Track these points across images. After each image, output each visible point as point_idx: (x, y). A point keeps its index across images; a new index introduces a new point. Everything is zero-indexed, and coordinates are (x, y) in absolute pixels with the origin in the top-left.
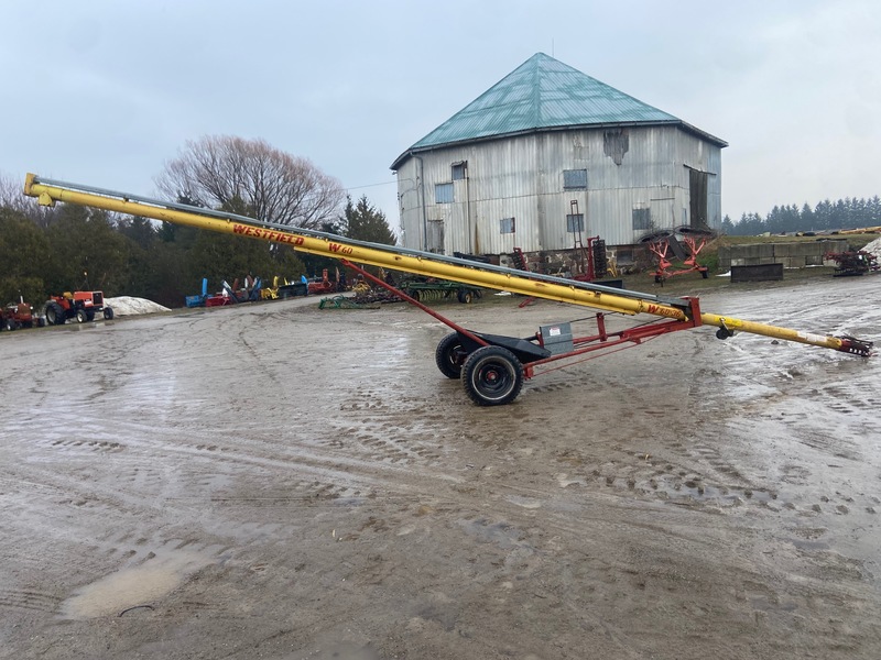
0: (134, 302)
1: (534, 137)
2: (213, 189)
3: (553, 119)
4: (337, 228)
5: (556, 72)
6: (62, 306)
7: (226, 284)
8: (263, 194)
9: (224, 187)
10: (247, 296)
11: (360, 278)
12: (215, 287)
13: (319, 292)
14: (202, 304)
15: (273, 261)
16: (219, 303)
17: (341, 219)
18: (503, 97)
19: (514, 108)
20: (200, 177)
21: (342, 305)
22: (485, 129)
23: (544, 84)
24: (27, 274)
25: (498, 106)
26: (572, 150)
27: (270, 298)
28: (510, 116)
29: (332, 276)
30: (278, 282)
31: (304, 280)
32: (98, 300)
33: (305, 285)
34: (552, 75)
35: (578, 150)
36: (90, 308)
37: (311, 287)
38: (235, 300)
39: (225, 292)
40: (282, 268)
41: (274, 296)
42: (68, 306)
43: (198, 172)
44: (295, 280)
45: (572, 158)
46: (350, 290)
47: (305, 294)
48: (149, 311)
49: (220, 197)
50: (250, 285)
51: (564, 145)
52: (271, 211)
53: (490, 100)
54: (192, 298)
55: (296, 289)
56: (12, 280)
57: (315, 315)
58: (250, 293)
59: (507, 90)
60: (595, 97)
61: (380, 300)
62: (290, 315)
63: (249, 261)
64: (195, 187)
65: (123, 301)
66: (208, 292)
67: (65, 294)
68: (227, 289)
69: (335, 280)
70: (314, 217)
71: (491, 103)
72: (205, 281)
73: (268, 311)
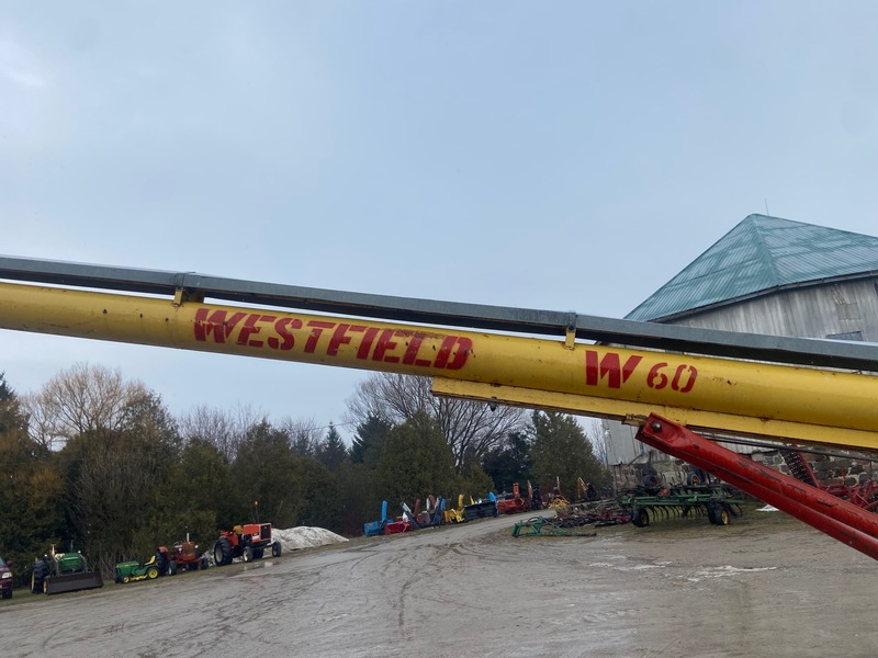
0: (310, 533)
1: (777, 298)
2: (398, 407)
3: (798, 274)
4: (525, 437)
5: (782, 229)
6: (231, 543)
7: (405, 507)
8: (447, 407)
9: (409, 403)
10: (428, 520)
11: (556, 492)
12: (395, 511)
13: (510, 512)
14: (381, 532)
15: (460, 477)
16: (398, 529)
17: (529, 427)
18: (719, 263)
19: (737, 271)
20: (388, 395)
21: (543, 531)
22: (703, 298)
23: (770, 241)
24: (202, 508)
25: (714, 273)
26: (834, 309)
27: (455, 520)
28: (736, 279)
29: (523, 491)
30: (464, 501)
31: (493, 497)
32: (266, 534)
33: (494, 503)
34: (778, 232)
35: (841, 306)
36: (257, 544)
37: (501, 505)
38: (416, 526)
39: (405, 516)
40: (469, 484)
41: (459, 519)
42: (236, 543)
43: (385, 389)
44: (482, 498)
45: (836, 318)
46: (546, 507)
47: (495, 515)
48: (324, 543)
49: (406, 413)
50: (432, 507)
51: (820, 304)
52: (456, 423)
53: (702, 268)
54: (371, 524)
55: (483, 509)
56: (186, 515)
57: (509, 547)
58: (432, 516)
59: (722, 255)
60: (845, 246)
61: (591, 521)
62: (477, 547)
63: (433, 479)
64: (383, 405)
65: (299, 532)
66: (388, 518)
67: (236, 528)
68: (407, 513)
69: (527, 496)
70: (499, 426)
71: (703, 271)
72: (385, 503)
73: (450, 541)
